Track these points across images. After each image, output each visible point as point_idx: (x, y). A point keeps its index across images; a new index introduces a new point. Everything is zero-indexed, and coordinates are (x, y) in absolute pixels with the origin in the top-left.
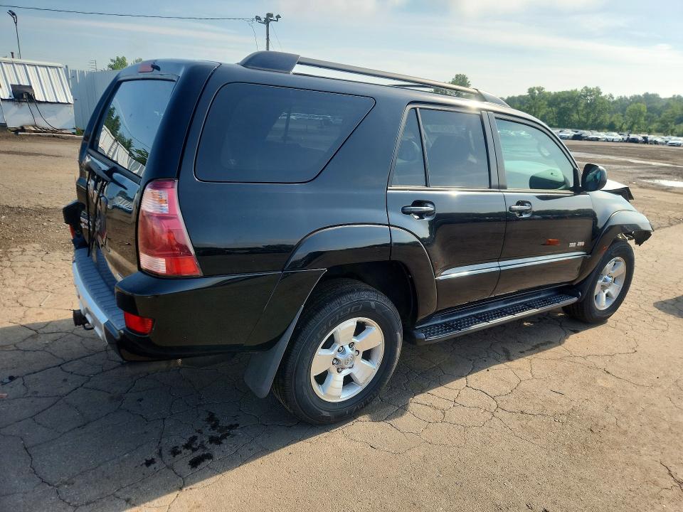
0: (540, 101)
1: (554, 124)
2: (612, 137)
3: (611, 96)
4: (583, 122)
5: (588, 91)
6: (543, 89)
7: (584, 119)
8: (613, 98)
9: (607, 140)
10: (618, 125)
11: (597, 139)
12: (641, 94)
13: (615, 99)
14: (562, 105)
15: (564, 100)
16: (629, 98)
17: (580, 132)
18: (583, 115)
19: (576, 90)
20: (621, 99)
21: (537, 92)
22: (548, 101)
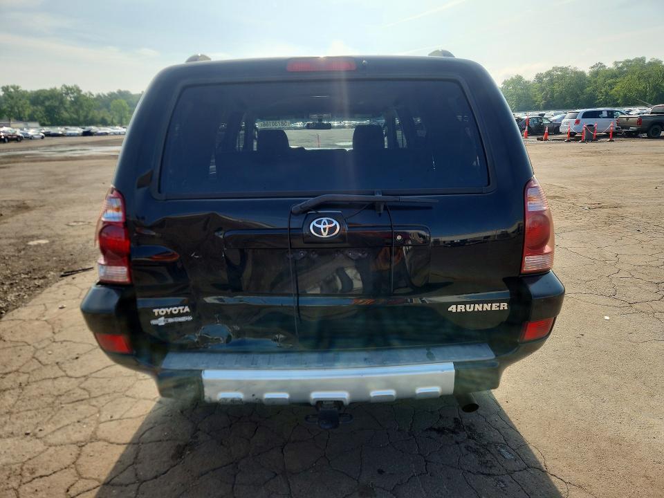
0: (20, 100)
1: (47, 123)
2: (119, 131)
3: (91, 94)
4: (75, 119)
5: (69, 90)
6: (18, 88)
7: (75, 116)
8: (93, 95)
9: (115, 134)
10: (109, 120)
11: (106, 134)
12: (115, 91)
13: (95, 96)
14: (47, 103)
15: (47, 98)
16: (107, 95)
17: (87, 128)
18: (73, 113)
19: (55, 89)
20: (99, 96)
21: (12, 90)
22: (30, 100)
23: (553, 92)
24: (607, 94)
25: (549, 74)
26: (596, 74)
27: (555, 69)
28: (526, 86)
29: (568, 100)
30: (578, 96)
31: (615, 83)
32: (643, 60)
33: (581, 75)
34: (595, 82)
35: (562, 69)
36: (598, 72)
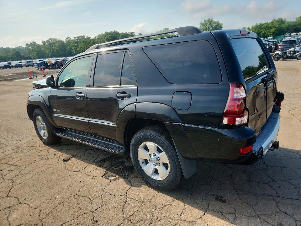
23: (53, 49)
24: (76, 50)
25: (48, 41)
26: (68, 42)
27: (50, 39)
28: (39, 47)
29: (61, 53)
30: (64, 51)
31: (77, 46)
32: (83, 37)
33: (62, 42)
34: (70, 45)
35: (53, 39)
36: (69, 41)
